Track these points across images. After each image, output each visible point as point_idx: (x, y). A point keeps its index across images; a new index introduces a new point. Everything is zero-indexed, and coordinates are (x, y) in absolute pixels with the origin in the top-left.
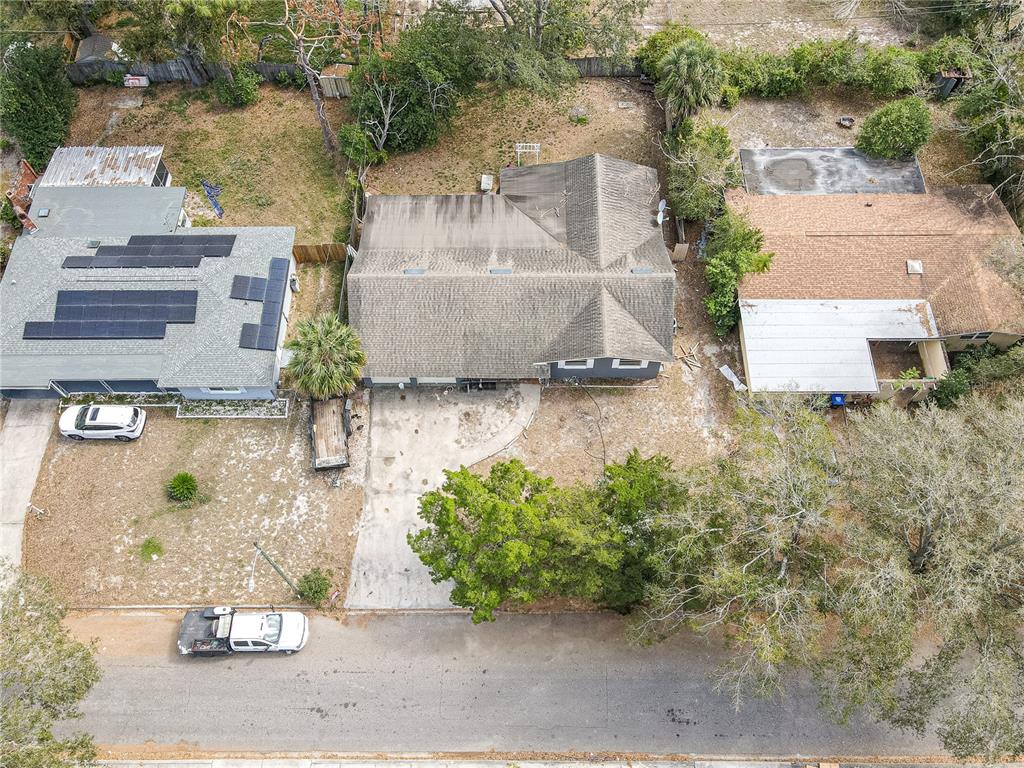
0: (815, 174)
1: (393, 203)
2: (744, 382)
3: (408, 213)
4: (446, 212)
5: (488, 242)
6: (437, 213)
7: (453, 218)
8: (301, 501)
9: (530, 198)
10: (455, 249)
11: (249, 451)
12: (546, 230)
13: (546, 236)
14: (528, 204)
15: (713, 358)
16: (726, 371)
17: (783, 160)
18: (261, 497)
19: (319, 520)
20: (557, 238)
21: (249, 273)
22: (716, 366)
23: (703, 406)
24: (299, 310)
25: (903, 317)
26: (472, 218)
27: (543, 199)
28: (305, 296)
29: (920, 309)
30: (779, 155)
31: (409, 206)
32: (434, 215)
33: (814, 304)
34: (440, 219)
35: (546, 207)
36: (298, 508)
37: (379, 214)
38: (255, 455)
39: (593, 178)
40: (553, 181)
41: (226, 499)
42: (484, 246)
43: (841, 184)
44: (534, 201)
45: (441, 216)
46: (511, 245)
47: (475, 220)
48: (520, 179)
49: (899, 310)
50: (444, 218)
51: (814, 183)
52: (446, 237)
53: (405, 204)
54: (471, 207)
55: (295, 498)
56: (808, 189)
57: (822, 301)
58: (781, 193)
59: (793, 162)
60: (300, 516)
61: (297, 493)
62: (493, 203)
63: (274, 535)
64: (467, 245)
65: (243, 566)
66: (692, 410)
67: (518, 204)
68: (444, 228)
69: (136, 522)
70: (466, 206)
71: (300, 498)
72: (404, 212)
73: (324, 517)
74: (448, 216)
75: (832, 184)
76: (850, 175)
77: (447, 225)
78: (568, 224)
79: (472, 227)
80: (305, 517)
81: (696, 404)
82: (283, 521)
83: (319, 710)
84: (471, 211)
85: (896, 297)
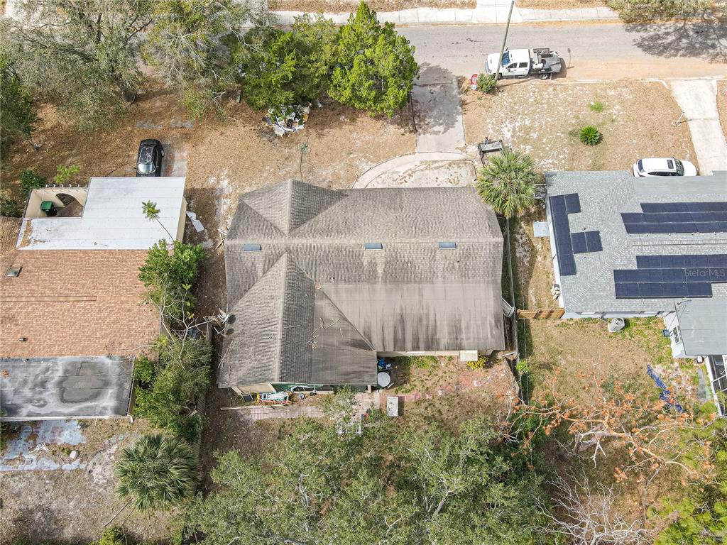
0: (60, 384)
1: (479, 339)
2: (188, 218)
3: (463, 327)
4: (428, 327)
5: (386, 290)
6: (436, 326)
7: (420, 320)
8: (508, 135)
9: (347, 344)
10: (415, 282)
11: (553, 163)
12: (334, 306)
13: (333, 298)
14: (349, 336)
15: (206, 237)
16: (199, 227)
17: (86, 400)
18: (535, 136)
19: (493, 124)
20: (324, 296)
21: (592, 256)
22: (206, 231)
23: (223, 200)
24: (547, 272)
25: (44, 236)
26: (402, 321)
27: (334, 340)
28: (545, 286)
29: (27, 242)
30: (88, 407)
31: (464, 336)
32: (438, 323)
33: (113, 246)
34: (432, 317)
35: (333, 331)
36: (509, 131)
37: (490, 324)
38: (547, 161)
39: (284, 352)
40: (324, 362)
41: (558, 134)
42: (389, 286)
43: (38, 371)
44: (344, 339)
45: (432, 323)
46: (365, 286)
47: (399, 317)
48: (356, 368)
49: (44, 242)
50: (428, 320)
51: (66, 371)
52: (424, 297)
53: (468, 339)
54: (404, 334)
55: (513, 137)
56: (73, 364)
57: (106, 248)
58: (103, 358)
59: (78, 398)
60: (506, 126)
61: (511, 139)
62: (383, 340)
63: (520, 116)
64: (405, 286)
65: (535, 101)
66: (232, 197)
67: (358, 337)
68: (428, 308)
69: (613, 121)
70: (409, 336)
71: (509, 137)
72: (468, 328)
73: (490, 126)
74: (424, 323)
75: (47, 370)
76: (25, 382)
77: (425, 311)
78: (313, 308)
79: (401, 309)
80: (503, 126)
81: (228, 201)
82: (517, 123)
83: (472, 41)
84: (403, 329)
85: (41, 252)
